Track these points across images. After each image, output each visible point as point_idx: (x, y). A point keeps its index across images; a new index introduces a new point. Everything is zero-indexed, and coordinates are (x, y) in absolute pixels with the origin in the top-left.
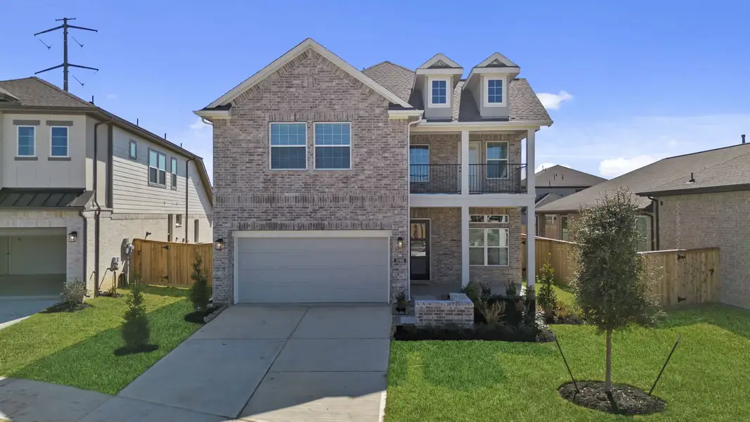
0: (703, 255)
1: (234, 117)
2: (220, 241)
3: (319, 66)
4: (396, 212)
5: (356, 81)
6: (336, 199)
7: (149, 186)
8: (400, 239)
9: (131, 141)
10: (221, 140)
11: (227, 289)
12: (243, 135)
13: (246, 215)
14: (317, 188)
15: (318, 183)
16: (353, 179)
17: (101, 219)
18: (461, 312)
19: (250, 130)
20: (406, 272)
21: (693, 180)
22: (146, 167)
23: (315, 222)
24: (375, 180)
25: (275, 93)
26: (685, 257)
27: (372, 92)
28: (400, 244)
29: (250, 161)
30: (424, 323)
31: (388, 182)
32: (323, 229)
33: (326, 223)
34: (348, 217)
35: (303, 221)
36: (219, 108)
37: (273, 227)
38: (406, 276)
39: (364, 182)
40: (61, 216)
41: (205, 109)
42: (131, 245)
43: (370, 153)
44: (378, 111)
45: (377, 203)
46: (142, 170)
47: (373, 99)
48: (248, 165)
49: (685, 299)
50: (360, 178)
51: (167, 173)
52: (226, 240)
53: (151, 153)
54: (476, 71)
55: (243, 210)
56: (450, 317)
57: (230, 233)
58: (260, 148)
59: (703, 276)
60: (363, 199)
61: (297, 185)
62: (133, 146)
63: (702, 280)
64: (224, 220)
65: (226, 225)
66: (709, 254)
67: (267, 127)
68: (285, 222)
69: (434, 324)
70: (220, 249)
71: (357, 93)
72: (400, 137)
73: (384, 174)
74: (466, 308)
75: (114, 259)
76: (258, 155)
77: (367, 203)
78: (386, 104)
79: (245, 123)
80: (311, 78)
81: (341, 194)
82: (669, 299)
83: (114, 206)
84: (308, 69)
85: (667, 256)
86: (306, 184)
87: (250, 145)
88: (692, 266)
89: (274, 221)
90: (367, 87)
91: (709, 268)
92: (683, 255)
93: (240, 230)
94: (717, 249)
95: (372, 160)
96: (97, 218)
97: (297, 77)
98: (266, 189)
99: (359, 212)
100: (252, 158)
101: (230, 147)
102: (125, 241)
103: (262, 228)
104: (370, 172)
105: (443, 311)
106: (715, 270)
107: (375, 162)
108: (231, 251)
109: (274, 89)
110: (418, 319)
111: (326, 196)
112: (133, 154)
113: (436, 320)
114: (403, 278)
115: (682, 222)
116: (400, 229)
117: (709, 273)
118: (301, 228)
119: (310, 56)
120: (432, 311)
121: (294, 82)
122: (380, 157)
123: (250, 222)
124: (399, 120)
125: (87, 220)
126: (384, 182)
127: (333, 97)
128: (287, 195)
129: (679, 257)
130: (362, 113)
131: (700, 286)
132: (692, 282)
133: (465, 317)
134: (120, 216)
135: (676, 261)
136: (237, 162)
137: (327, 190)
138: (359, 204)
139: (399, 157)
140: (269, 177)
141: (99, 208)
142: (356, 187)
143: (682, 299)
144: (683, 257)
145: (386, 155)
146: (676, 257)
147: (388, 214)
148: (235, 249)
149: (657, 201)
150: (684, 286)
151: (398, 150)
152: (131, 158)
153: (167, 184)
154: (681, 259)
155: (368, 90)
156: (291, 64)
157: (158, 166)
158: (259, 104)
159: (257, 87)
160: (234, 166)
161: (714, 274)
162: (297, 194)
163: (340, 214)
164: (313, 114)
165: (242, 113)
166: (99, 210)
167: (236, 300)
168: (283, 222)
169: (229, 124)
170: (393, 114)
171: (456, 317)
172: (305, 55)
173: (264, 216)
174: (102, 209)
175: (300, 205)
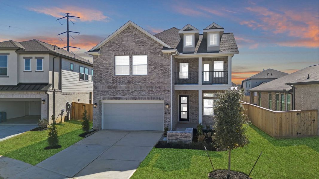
0: (309, 113)
1: (101, 54)
2: (96, 104)
3: (134, 32)
4: (166, 93)
5: (149, 38)
6: (141, 87)
7: (80, 81)
8: (167, 104)
9: (71, 63)
10: (96, 63)
11: (98, 123)
12: (104, 61)
13: (105, 94)
14: (134, 83)
15: (134, 80)
16: (148, 79)
17: (55, 95)
18: (186, 137)
19: (108, 59)
20: (170, 118)
21: (308, 78)
22: (79, 73)
23: (133, 97)
24: (157, 79)
25: (117, 44)
26: (300, 114)
27: (156, 42)
28: (167, 106)
29: (107, 72)
30: (170, 141)
31: (163, 80)
32: (136, 100)
33: (137, 97)
34: (146, 95)
35: (128, 96)
36: (95, 50)
37: (116, 99)
38: (170, 120)
39: (152, 80)
40: (39, 94)
41: (90, 51)
42: (70, 105)
43: (155, 68)
44: (158, 50)
45: (158, 89)
46: (77, 75)
47: (156, 45)
48: (106, 73)
49: (300, 133)
50: (151, 78)
51: (89, 75)
52: (98, 104)
53: (81, 68)
54: (205, 31)
55: (104, 92)
56: (181, 139)
57: (100, 101)
58: (111, 66)
59: (309, 123)
60: (152, 87)
61: (125, 82)
62: (72, 65)
63: (309, 125)
64: (97, 96)
65: (98, 98)
66: (313, 112)
67: (114, 58)
68: (121, 97)
69: (174, 141)
70: (95, 107)
71: (150, 43)
72: (168, 61)
73: (161, 77)
74: (188, 135)
75: (62, 110)
76: (110, 69)
77: (154, 89)
78: (162, 47)
79: (105, 56)
80: (131, 37)
81: (143, 85)
82: (292, 133)
83: (62, 89)
84: (130, 33)
85: (291, 113)
86: (129, 81)
87: (107, 65)
88: (304, 118)
89: (116, 96)
90: (154, 40)
91: (313, 119)
92: (299, 113)
93: (103, 100)
94: (317, 110)
95: (156, 71)
96: (54, 94)
97: (126, 37)
98: (113, 83)
99: (150, 93)
100: (108, 70)
101: (99, 66)
102: (67, 103)
103: (112, 99)
104: (155, 76)
105: (178, 136)
106: (315, 120)
107: (157, 72)
108: (100, 108)
109: (116, 42)
110: (168, 139)
111: (137, 86)
112: (72, 68)
113: (175, 140)
114: (169, 121)
115: (303, 97)
116: (167, 100)
117: (313, 122)
118: (127, 99)
119: (131, 28)
120: (174, 136)
121: (124, 39)
122: (159, 69)
123: (107, 96)
124: (167, 54)
125: (49, 95)
126: (161, 80)
127: (140, 45)
128: (121, 85)
129: (297, 114)
130: (152, 51)
131: (308, 128)
132: (304, 126)
133: (187, 139)
134: (65, 93)
135: (296, 116)
136: (102, 72)
137: (137, 83)
138: (151, 89)
139: (167, 69)
140: (114, 78)
141: (55, 90)
142: (149, 82)
143: (299, 133)
144: (299, 114)
145: (162, 68)
146: (296, 114)
147: (163, 94)
148: (102, 107)
149: (294, 87)
150: (300, 127)
151: (167, 67)
152: (71, 70)
153: (89, 80)
154: (298, 115)
155: (154, 41)
156: (123, 32)
157: (84, 73)
158: (110, 48)
159: (110, 41)
160: (101, 74)
161: (315, 122)
162: (125, 85)
163: (143, 93)
164: (132, 52)
165: (104, 52)
166: (55, 91)
167: (103, 128)
168: (120, 97)
169: (99, 57)
170: (164, 51)
171: (183, 139)
172: (129, 28)
173: (112, 94)
174: (56, 90)
175: (127, 89)
